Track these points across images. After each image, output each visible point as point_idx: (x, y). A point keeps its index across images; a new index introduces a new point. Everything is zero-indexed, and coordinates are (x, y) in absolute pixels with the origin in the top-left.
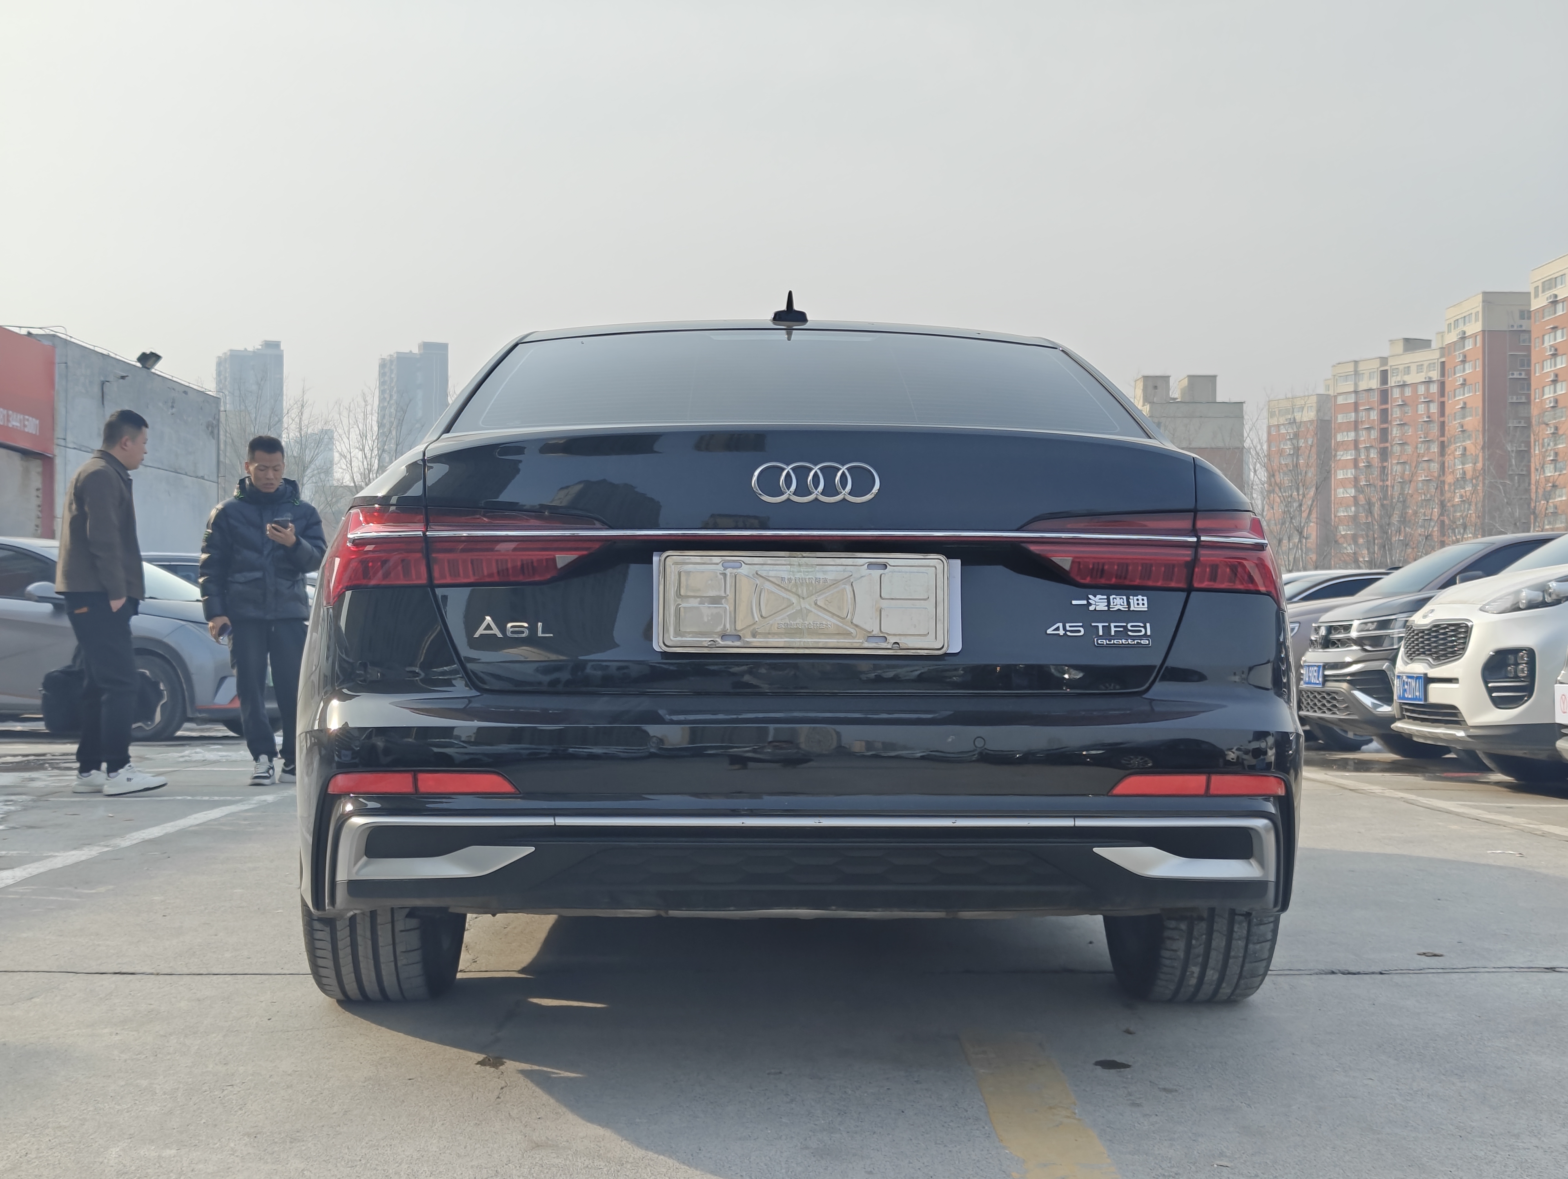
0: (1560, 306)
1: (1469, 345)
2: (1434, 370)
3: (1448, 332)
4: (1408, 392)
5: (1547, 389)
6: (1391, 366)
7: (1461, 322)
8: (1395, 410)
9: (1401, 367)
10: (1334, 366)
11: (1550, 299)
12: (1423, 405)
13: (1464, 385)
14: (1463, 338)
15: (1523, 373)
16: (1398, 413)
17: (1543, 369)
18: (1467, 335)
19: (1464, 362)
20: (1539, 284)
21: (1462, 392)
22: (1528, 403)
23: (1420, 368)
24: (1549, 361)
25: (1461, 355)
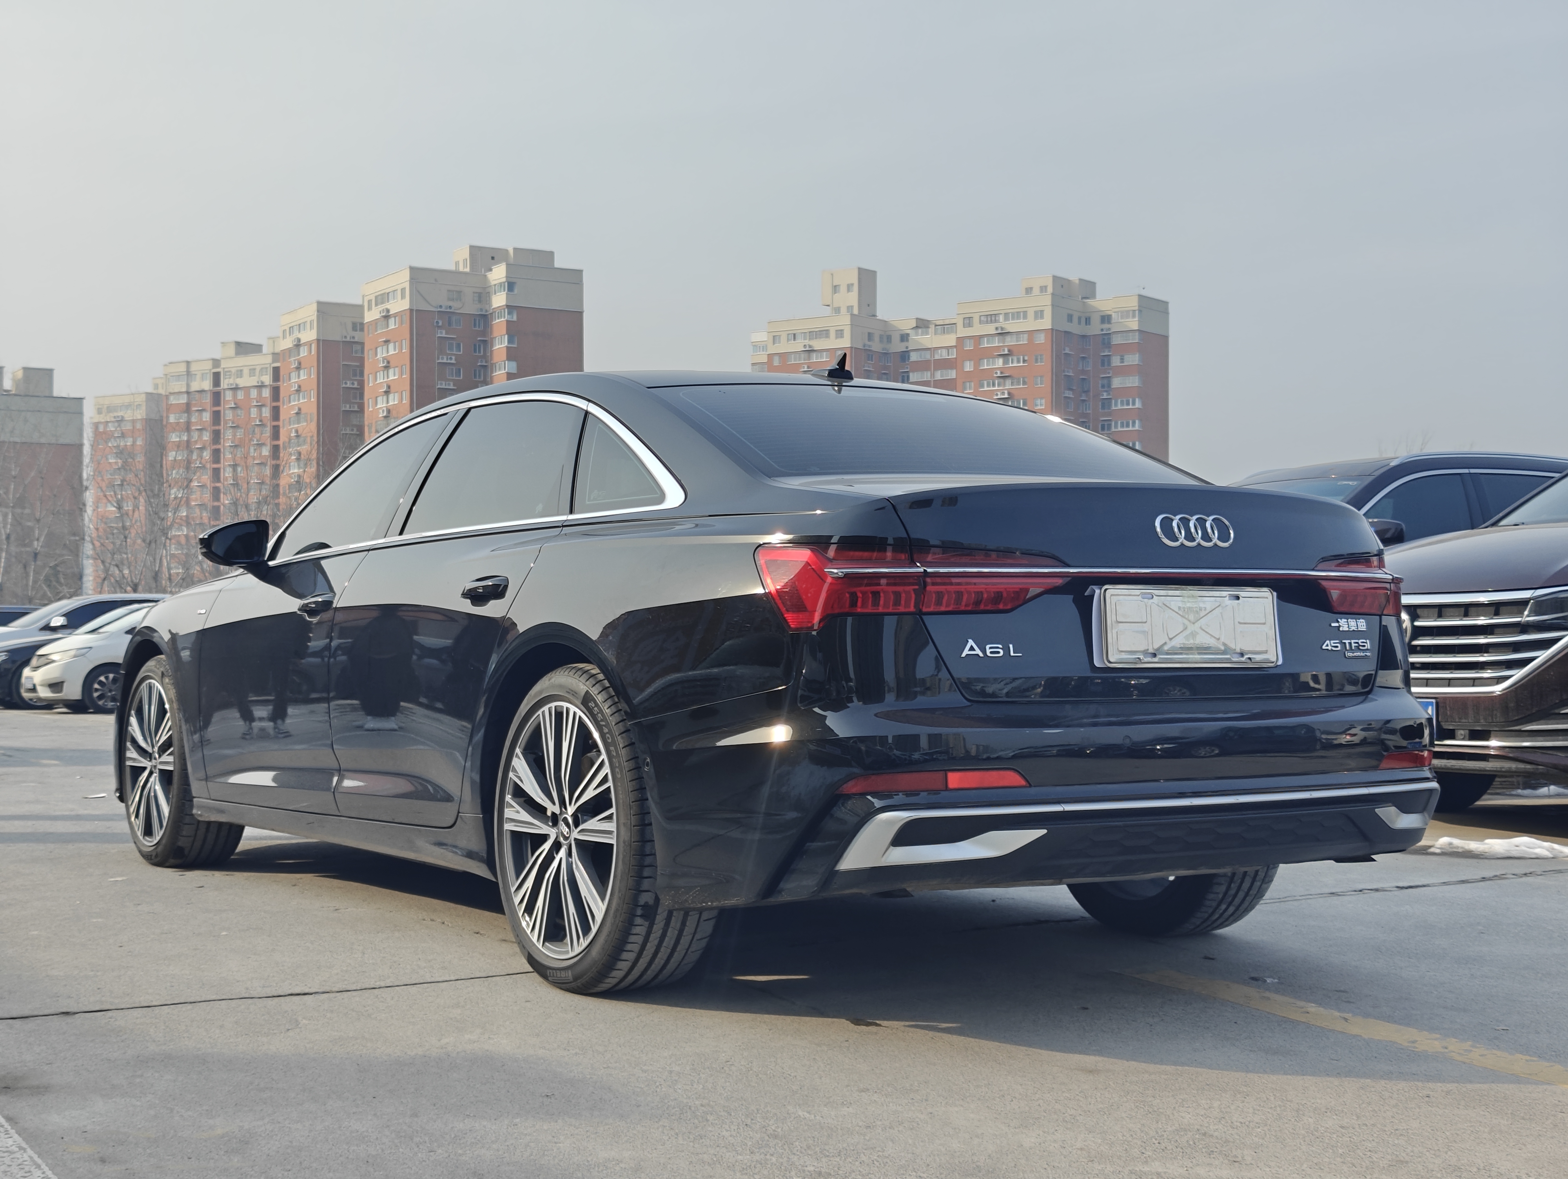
0: (392, 321)
1: (304, 352)
2: (266, 375)
3: (284, 338)
4: (240, 395)
5: (380, 399)
6: (224, 368)
7: (296, 329)
8: (227, 412)
9: (233, 370)
10: (165, 365)
11: (383, 313)
12: (255, 409)
13: (298, 391)
14: (298, 345)
15: (356, 383)
16: (231, 415)
17: (376, 380)
18: (302, 342)
19: (298, 368)
20: (373, 297)
21: (297, 398)
22: (361, 410)
23: (252, 372)
24: (382, 372)
25: (297, 362)
